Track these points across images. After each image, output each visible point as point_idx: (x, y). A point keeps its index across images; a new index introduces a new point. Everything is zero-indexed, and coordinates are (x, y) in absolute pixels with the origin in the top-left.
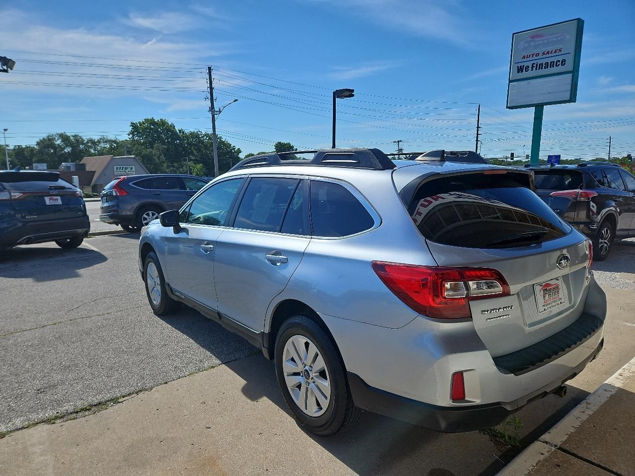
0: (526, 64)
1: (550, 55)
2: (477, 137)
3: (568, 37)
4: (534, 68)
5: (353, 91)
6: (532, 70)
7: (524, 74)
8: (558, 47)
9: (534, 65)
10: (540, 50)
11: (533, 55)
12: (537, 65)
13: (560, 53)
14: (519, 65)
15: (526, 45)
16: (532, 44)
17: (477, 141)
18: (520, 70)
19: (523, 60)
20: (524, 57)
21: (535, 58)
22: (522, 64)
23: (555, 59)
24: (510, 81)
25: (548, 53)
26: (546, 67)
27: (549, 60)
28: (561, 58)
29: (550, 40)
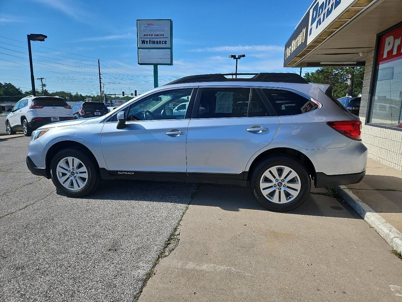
0: (146, 40)
1: (158, 37)
2: (100, 81)
3: (166, 29)
4: (151, 43)
5: (46, 37)
6: (150, 44)
7: (145, 45)
8: (162, 33)
9: (151, 41)
10: (153, 33)
11: (149, 35)
12: (152, 41)
13: (163, 37)
14: (143, 39)
15: (145, 28)
16: (148, 28)
17: (100, 83)
18: (143, 42)
19: (144, 37)
20: (145, 35)
21: (150, 37)
22: (144, 39)
23: (161, 40)
24: (138, 48)
25: (157, 35)
26: (157, 43)
27: (159, 40)
28: (164, 40)
29: (158, 28)
